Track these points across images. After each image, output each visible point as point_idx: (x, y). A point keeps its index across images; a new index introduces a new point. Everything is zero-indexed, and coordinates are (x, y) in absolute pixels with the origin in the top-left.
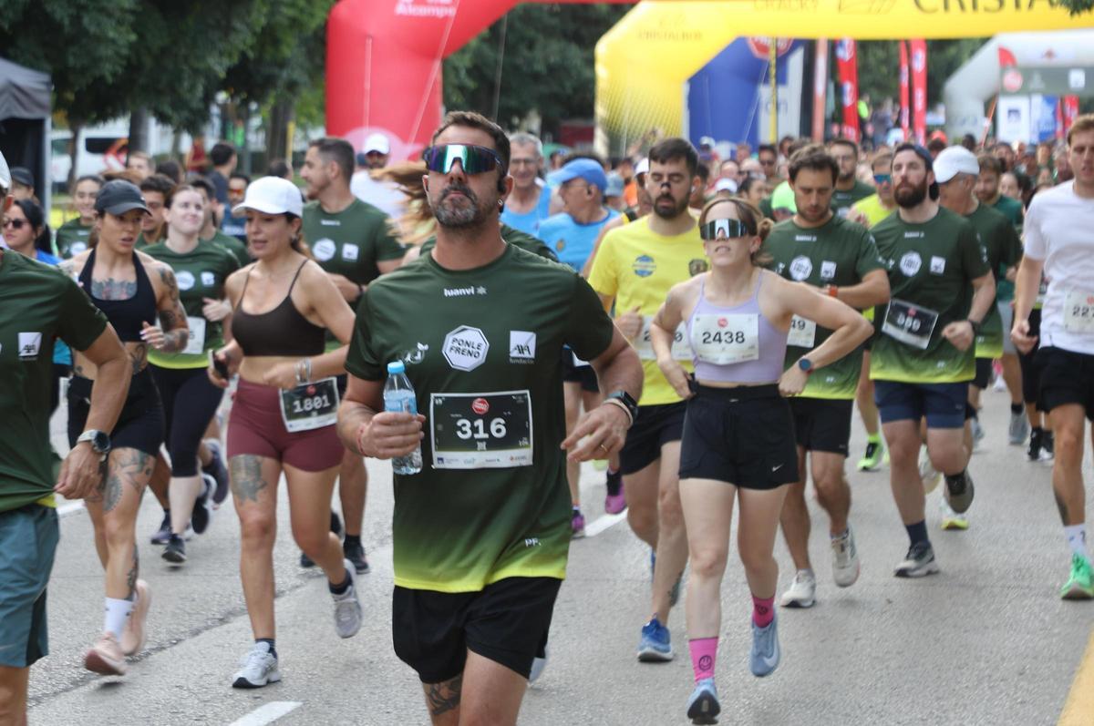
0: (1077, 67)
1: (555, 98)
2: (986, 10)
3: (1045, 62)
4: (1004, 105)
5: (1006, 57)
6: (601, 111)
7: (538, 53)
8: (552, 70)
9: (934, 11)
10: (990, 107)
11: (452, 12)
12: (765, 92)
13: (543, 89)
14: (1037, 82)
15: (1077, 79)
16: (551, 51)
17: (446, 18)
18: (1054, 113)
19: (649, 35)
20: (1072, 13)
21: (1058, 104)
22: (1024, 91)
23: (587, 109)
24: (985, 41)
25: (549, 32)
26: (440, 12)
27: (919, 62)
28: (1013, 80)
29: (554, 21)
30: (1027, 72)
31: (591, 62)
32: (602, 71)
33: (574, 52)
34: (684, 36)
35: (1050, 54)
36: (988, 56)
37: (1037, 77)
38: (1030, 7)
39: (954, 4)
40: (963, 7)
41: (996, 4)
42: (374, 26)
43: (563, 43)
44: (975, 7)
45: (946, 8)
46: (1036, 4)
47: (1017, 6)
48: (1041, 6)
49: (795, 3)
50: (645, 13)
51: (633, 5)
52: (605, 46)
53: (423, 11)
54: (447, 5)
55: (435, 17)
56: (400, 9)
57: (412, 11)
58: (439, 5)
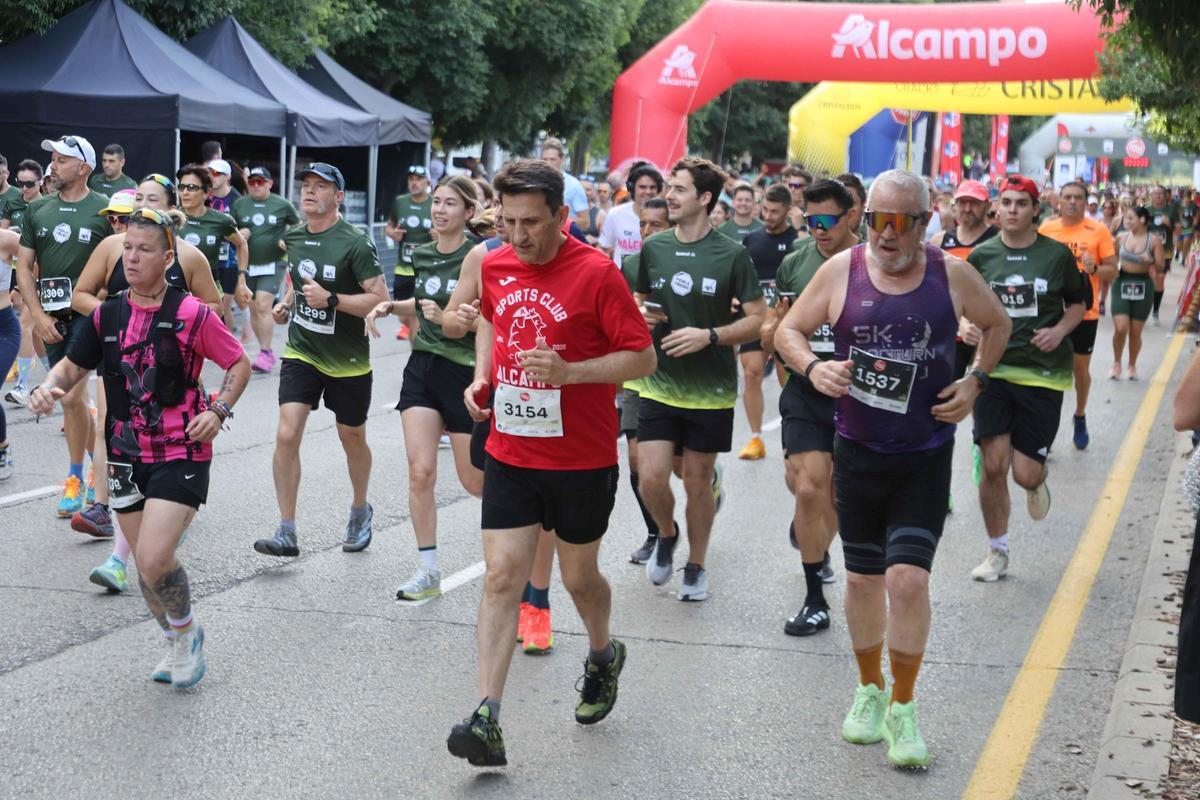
0: (1109, 138)
1: (762, 144)
2: (1050, 97)
3: (1088, 134)
4: (1059, 161)
5: (1062, 129)
6: (791, 154)
7: (752, 114)
8: (761, 125)
9: (1016, 96)
10: (1049, 163)
11: (696, 84)
12: (900, 146)
13: (754, 138)
14: (1081, 147)
15: (1108, 146)
16: (760, 113)
17: (692, 87)
18: (1092, 169)
19: (825, 105)
20: (1107, 102)
21: (1095, 162)
22: (1073, 153)
23: (782, 153)
24: (1049, 118)
25: (759, 100)
26: (689, 84)
27: (1004, 131)
28: (1065, 145)
29: (764, 93)
30: (1075, 141)
31: (786, 121)
32: (793, 127)
33: (776, 114)
34: (849, 106)
35: (1091, 129)
36: (1048, 131)
37: (1081, 144)
38: (1080, 95)
39: (1029, 92)
40: (1034, 94)
41: (1055, 93)
42: (645, 91)
43: (769, 108)
44: (1042, 94)
45: (1023, 94)
46: (1084, 95)
47: (1071, 95)
48: (1087, 96)
49: (922, 87)
50: (824, 90)
51: (816, 84)
52: (796, 111)
53: (677, 82)
54: (693, 79)
55: (685, 87)
56: (663, 81)
57: (670, 82)
58: (688, 79)
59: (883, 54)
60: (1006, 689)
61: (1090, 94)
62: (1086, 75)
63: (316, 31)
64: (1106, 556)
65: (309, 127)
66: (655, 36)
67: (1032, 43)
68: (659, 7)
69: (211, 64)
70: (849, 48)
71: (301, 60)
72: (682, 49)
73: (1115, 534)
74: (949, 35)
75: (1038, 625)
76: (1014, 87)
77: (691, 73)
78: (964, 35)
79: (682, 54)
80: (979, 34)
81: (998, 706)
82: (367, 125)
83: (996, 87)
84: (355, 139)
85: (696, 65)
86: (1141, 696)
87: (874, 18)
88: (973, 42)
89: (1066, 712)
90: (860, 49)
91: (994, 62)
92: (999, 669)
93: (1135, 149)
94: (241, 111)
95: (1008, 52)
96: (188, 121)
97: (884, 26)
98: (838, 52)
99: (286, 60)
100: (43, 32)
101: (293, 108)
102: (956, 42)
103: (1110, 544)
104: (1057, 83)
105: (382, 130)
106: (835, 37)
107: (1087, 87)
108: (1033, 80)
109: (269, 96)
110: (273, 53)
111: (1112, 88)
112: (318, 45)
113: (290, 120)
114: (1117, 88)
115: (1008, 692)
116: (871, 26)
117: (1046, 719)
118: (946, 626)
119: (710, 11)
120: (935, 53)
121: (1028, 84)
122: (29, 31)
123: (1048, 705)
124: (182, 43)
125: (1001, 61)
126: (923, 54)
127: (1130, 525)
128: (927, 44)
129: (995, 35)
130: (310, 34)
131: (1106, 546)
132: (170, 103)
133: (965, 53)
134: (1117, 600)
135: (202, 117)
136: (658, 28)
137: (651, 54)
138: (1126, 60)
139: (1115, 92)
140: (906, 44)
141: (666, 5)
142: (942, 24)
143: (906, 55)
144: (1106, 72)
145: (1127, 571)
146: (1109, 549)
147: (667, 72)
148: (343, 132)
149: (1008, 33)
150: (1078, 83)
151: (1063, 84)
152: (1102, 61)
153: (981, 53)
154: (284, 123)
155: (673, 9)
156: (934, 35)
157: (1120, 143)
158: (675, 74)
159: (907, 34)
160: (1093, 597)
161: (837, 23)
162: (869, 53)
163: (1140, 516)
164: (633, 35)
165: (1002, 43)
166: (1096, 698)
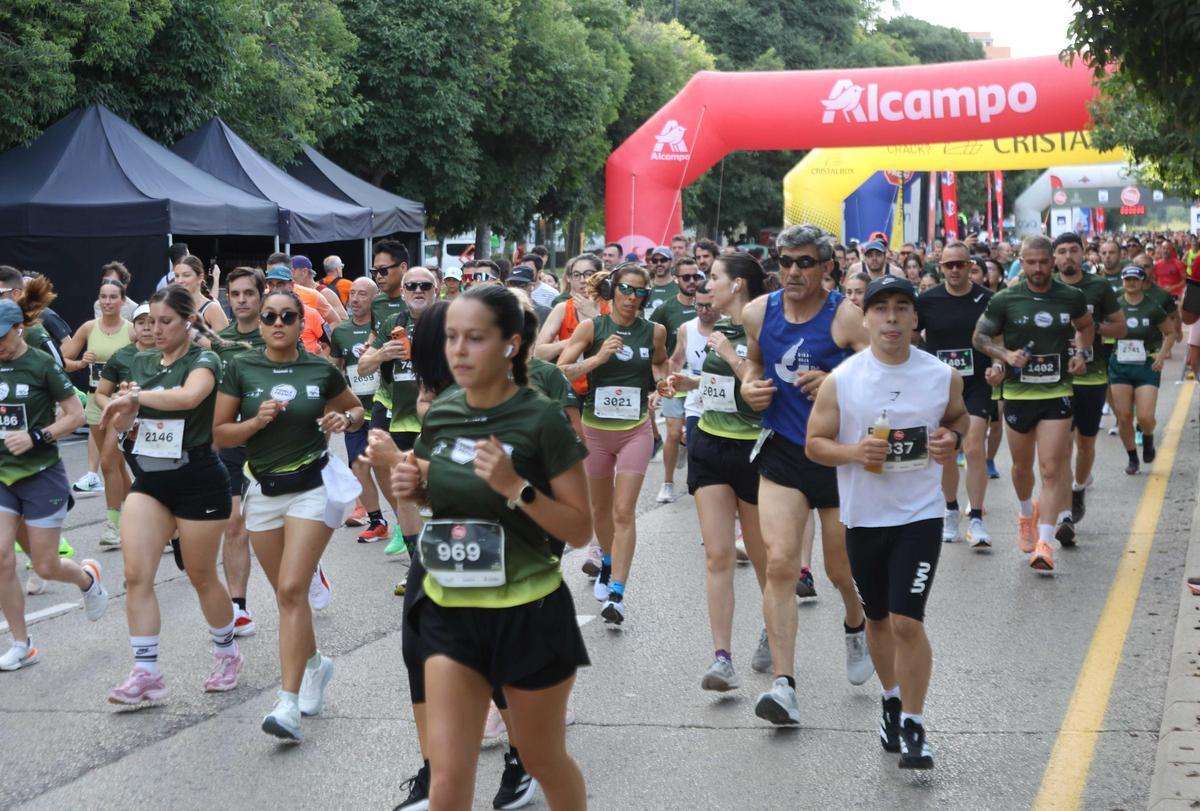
0: (1103, 188)
1: (756, 214)
2: (1042, 150)
3: (1082, 185)
4: (1055, 214)
5: (1056, 182)
6: (787, 221)
7: (745, 184)
8: (754, 195)
9: (1008, 152)
10: (1045, 215)
11: (688, 157)
12: (896, 208)
13: (749, 208)
14: (1076, 199)
15: (1103, 196)
16: (754, 182)
17: (685, 161)
18: (1088, 219)
19: (817, 170)
20: (1100, 152)
21: (1091, 212)
22: (1068, 205)
23: (778, 222)
24: (1042, 171)
25: (752, 170)
26: (680, 158)
27: (999, 186)
28: (1060, 197)
29: (756, 163)
30: (1070, 192)
31: (780, 189)
32: (787, 195)
33: (769, 183)
34: (842, 171)
35: (1085, 180)
36: (1044, 181)
37: (1076, 195)
38: (1072, 148)
39: (1021, 147)
40: (1027, 149)
41: (1049, 147)
42: (637, 168)
43: (761, 178)
44: (1035, 149)
45: (1016, 150)
46: (1076, 146)
47: (1063, 148)
48: (1079, 147)
49: (915, 148)
50: (817, 157)
51: (808, 151)
52: (789, 180)
53: (668, 157)
54: (684, 153)
55: (677, 161)
56: (654, 156)
57: (661, 157)
58: (679, 153)
59: (874, 117)
60: (1046, 755)
61: (1082, 145)
62: (1077, 127)
63: (304, 126)
64: (1135, 612)
65: (301, 223)
66: (643, 112)
67: (1022, 98)
68: (646, 82)
69: (199, 166)
70: (839, 113)
71: (290, 156)
72: (672, 123)
73: (1142, 589)
74: (939, 95)
75: (1072, 688)
76: (1006, 143)
77: (683, 147)
78: (954, 95)
79: (672, 129)
80: (968, 92)
81: (1039, 773)
82: (360, 218)
83: (989, 144)
84: (350, 233)
85: (687, 138)
86: (1184, 756)
87: (862, 83)
88: (963, 100)
89: (1109, 775)
90: (850, 113)
91: (985, 118)
92: (1038, 736)
93: (1131, 197)
94: (232, 211)
95: (999, 108)
96: (179, 224)
97: (873, 89)
98: (828, 118)
99: (274, 158)
100: (28, 144)
101: (284, 205)
102: (946, 101)
103: (1138, 599)
104: (1047, 136)
105: (376, 222)
106: (824, 102)
107: (1079, 138)
108: (1025, 135)
109: (262, 196)
110: (261, 152)
111: (1105, 138)
112: (306, 141)
113: (282, 217)
114: (1110, 138)
115: (1048, 758)
116: (860, 89)
117: (1090, 783)
118: (979, 694)
119: (697, 83)
120: (925, 113)
121: (1020, 139)
122: (16, 144)
123: (1091, 769)
124: (169, 147)
125: (992, 117)
126: (913, 115)
127: (1157, 579)
128: (917, 105)
129: (984, 92)
130: (298, 130)
131: (1134, 601)
132: (162, 207)
133: (955, 112)
134: (1150, 657)
135: (195, 220)
136: (646, 103)
137: (641, 130)
138: (1117, 109)
139: (1108, 140)
140: (896, 106)
141: (652, 81)
142: (930, 84)
143: (898, 116)
144: (1098, 121)
145: (1158, 626)
146: (1137, 606)
147: (658, 147)
148: (336, 226)
149: (998, 90)
150: (1069, 136)
151: (1056, 137)
152: (1093, 110)
153: (971, 111)
154: (276, 221)
155: (660, 85)
156: (923, 95)
157: (1115, 192)
158: (667, 149)
159: (896, 96)
160: (1125, 655)
161: (826, 88)
162: (860, 117)
163: (1165, 569)
164: (622, 113)
165: (992, 100)
166: (1137, 760)
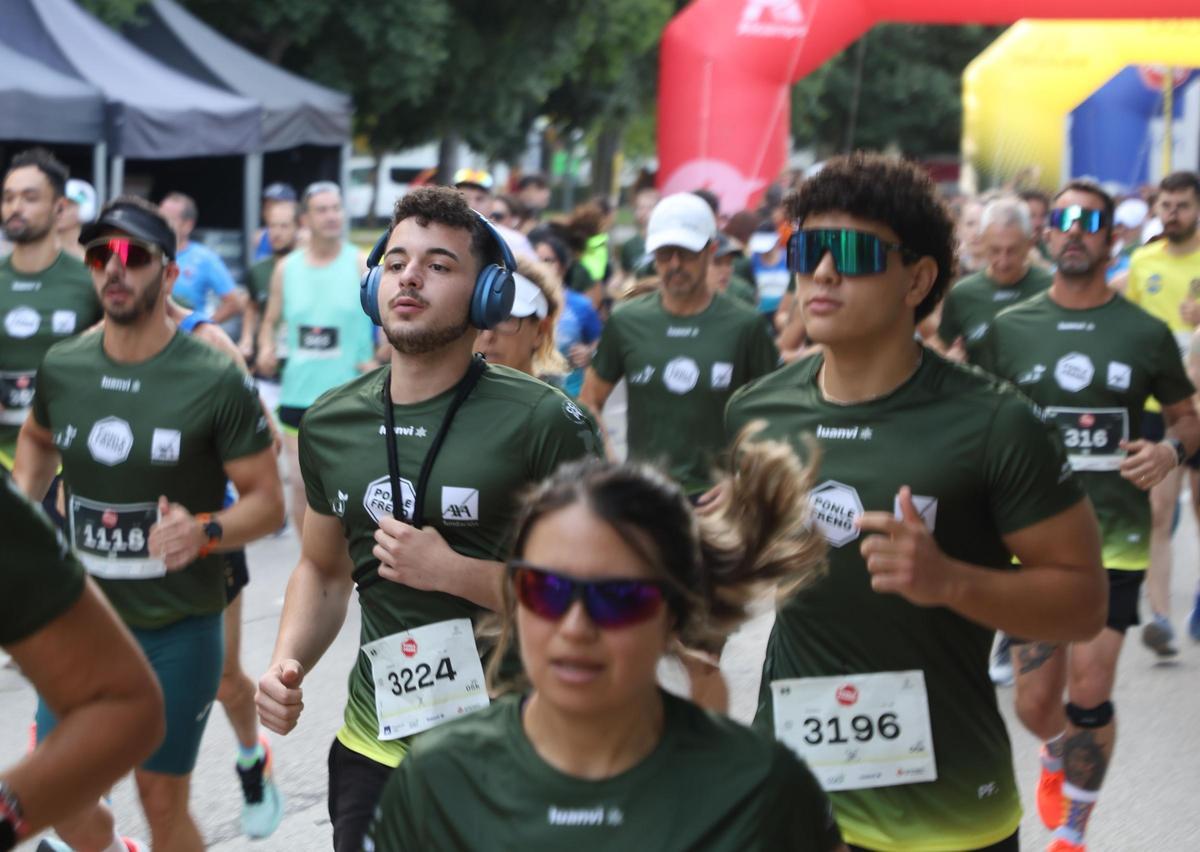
1: (919, 131)
6: (969, 146)
7: (900, 80)
8: (915, 98)
11: (802, 32)
12: (1158, 127)
13: (904, 120)
16: (915, 77)
17: (794, 40)
23: (952, 144)
25: (913, 56)
26: (789, 32)
29: (919, 44)
31: (958, 90)
32: (971, 101)
33: (940, 79)
34: (1067, 63)
42: (714, 46)
43: (929, 69)
50: (1024, 37)
51: (1007, 26)
52: (975, 75)
53: (769, 30)
54: (797, 24)
55: (783, 38)
56: (746, 29)
57: (757, 30)
58: (785, 23)
65: (143, 124)
77: (794, 14)
82: (240, 118)
84: (223, 142)
94: (27, 100)
105: (269, 125)
109: (74, 74)
113: (110, 114)
147: (752, 12)
148: (201, 131)
154: (99, 119)
158: (766, 16)
